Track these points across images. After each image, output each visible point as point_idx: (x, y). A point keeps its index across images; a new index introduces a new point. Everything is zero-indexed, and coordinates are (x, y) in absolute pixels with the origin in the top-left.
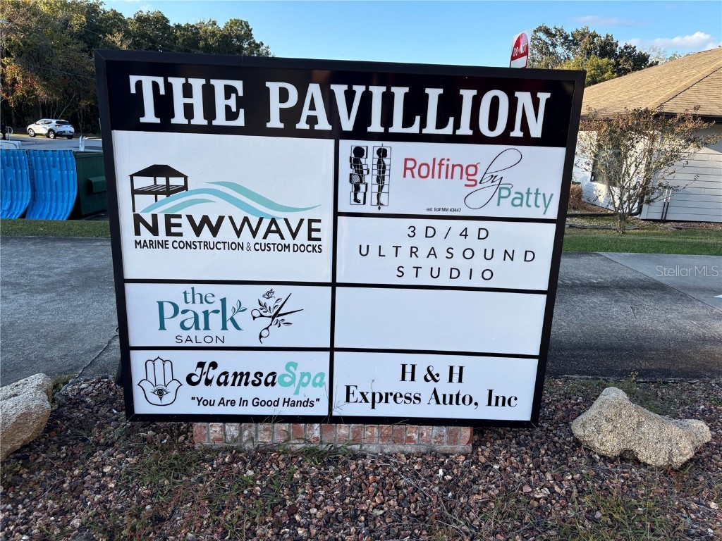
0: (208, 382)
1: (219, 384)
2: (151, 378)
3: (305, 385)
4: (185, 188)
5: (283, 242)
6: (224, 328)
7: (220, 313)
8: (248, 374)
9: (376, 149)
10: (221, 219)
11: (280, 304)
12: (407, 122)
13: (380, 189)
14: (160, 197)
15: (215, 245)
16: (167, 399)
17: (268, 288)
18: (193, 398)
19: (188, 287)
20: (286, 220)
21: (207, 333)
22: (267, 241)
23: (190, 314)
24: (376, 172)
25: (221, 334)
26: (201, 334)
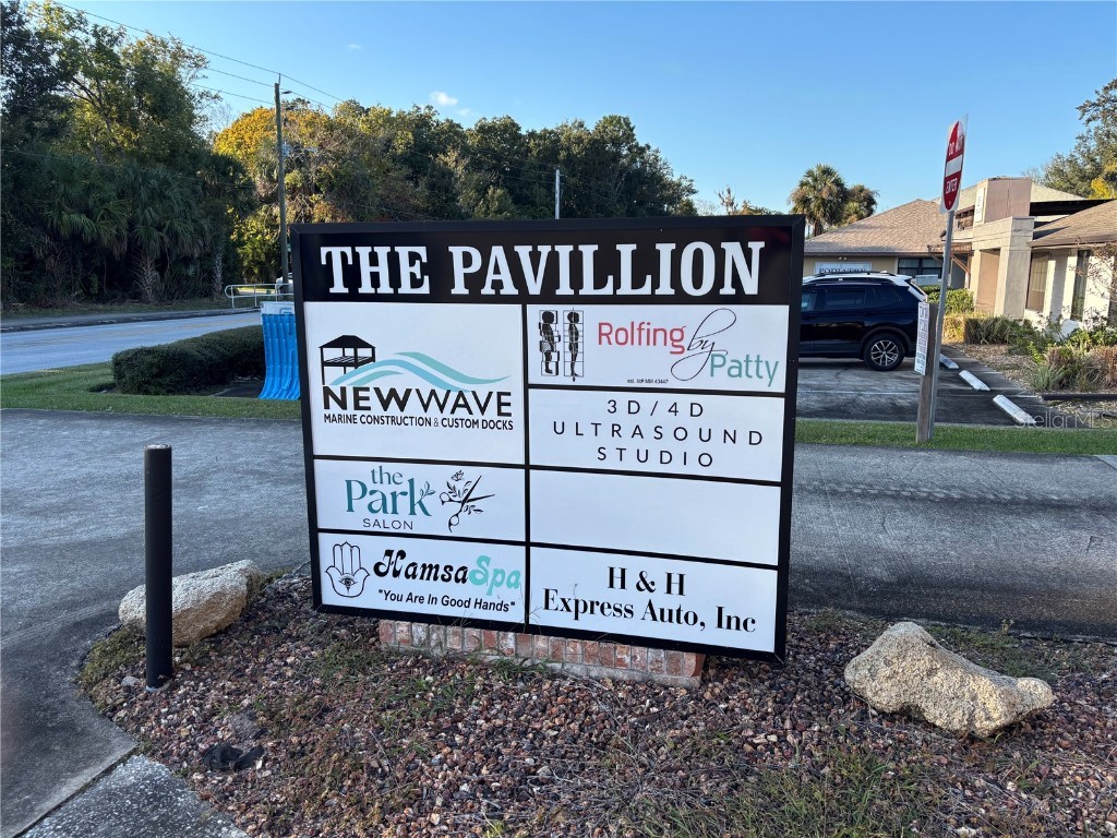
0: (396, 574)
1: (407, 576)
2: (339, 565)
3: (499, 585)
4: (372, 359)
5: (471, 417)
6: (413, 512)
7: (409, 495)
8: (437, 567)
9: (567, 314)
10: (408, 392)
11: (469, 488)
12: (599, 283)
13: (574, 358)
14: (349, 369)
15: (403, 420)
16: (354, 589)
17: (457, 469)
18: (381, 591)
19: (375, 465)
20: (474, 393)
21: (395, 517)
22: (455, 416)
23: (378, 496)
24: (567, 339)
25: (409, 519)
26: (389, 518)
